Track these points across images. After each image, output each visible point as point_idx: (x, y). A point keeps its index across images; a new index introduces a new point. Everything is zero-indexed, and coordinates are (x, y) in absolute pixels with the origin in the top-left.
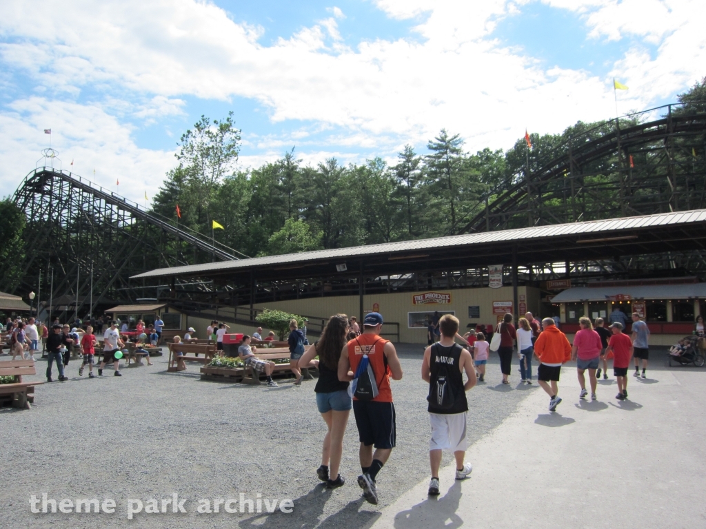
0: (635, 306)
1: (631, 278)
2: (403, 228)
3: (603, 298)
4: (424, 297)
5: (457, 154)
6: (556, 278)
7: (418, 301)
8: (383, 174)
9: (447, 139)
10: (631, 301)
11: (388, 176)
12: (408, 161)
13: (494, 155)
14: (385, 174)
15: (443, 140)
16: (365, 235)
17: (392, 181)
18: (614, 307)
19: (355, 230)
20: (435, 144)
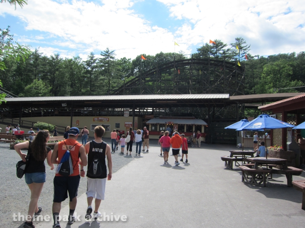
0: (175, 126)
1: (174, 116)
2: (87, 88)
3: (164, 123)
4: (98, 119)
5: (113, 59)
6: (149, 114)
7: (96, 120)
8: (80, 64)
9: (109, 52)
10: (173, 124)
11: (82, 65)
12: (92, 59)
13: (128, 60)
14: (81, 64)
15: (107, 52)
16: (70, 89)
17: (84, 67)
18: (168, 126)
19: (66, 87)
20: (104, 54)
